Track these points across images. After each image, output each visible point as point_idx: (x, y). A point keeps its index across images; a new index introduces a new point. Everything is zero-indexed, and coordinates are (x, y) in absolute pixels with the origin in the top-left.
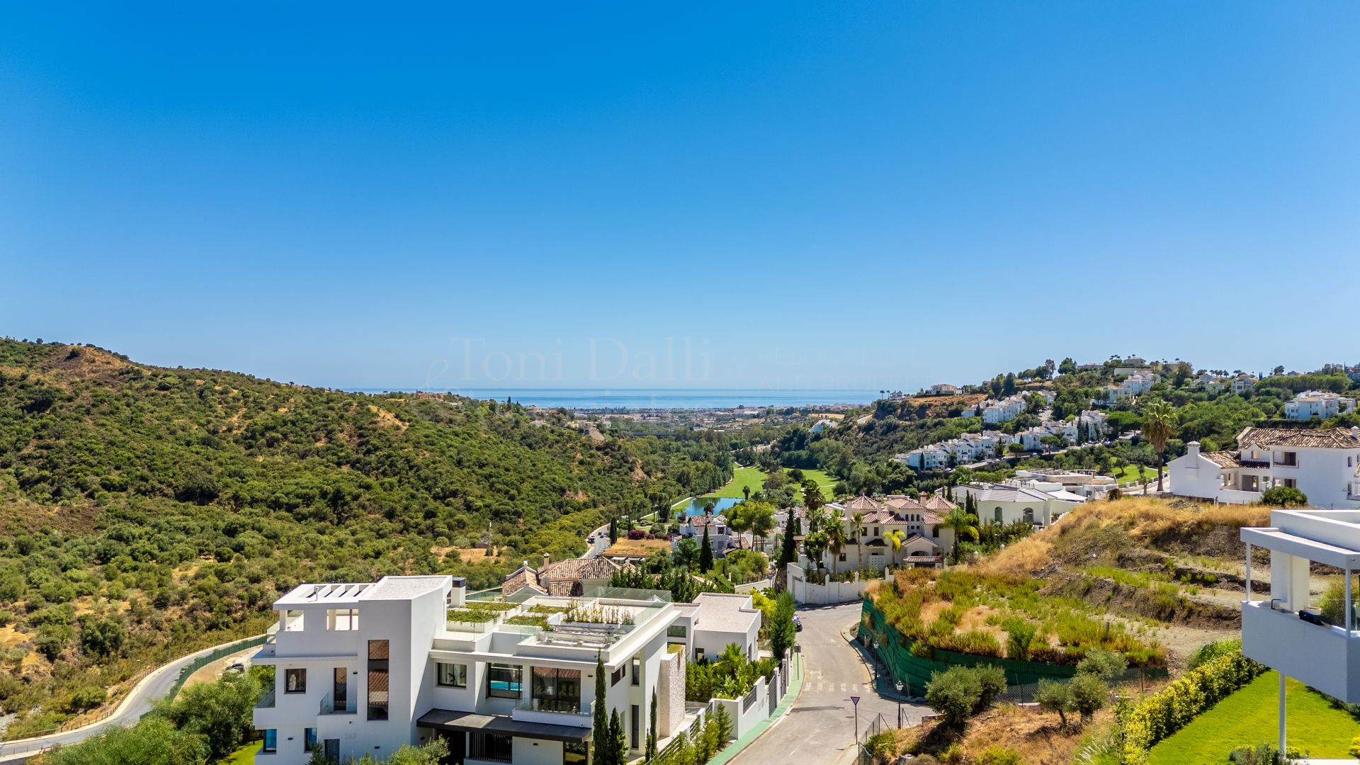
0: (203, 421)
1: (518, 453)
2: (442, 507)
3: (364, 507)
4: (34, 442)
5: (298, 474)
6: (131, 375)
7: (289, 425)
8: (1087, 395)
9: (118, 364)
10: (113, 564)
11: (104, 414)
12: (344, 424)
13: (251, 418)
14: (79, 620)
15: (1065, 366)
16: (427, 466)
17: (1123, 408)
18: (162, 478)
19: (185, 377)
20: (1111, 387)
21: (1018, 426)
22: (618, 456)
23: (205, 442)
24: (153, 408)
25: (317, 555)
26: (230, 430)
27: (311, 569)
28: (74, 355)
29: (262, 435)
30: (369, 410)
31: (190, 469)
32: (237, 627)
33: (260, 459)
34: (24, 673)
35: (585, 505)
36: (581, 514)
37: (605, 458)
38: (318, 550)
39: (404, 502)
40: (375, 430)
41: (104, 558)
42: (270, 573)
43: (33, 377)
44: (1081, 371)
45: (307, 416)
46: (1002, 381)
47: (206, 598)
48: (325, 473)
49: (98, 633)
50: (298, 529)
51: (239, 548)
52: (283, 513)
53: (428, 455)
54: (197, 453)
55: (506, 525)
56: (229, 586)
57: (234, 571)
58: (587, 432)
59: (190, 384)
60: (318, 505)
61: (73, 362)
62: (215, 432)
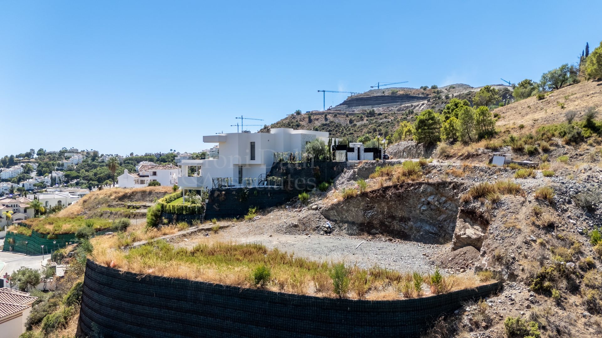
8: (53, 165)
15: (40, 152)
17: (70, 170)
20: (65, 161)
21: (19, 180)
44: (48, 154)
46: (7, 159)
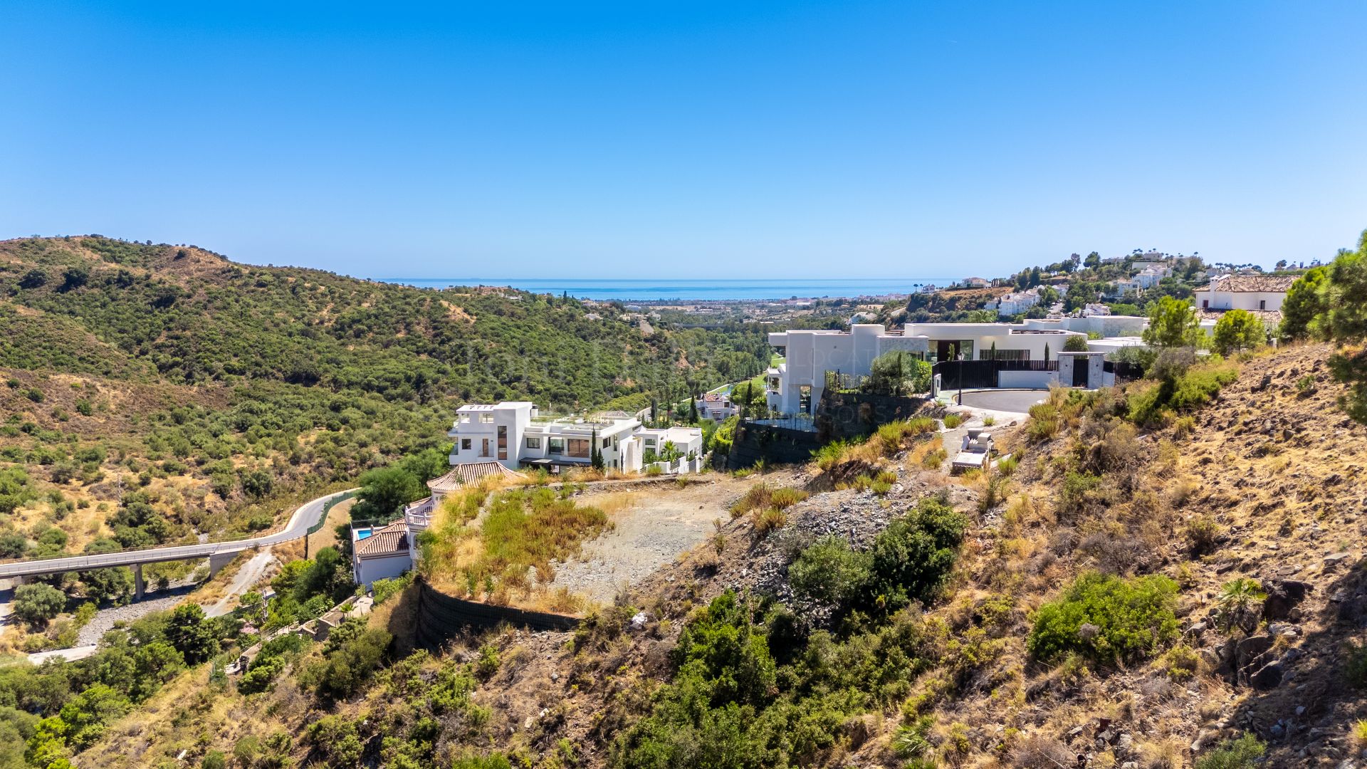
0: (298, 315)
1: (573, 343)
2: (508, 390)
3: (443, 390)
4: (164, 333)
5: (384, 361)
6: (232, 273)
7: (373, 318)
8: (1098, 289)
9: (219, 264)
10: (251, 431)
11: (217, 308)
12: (420, 317)
13: (338, 312)
14: (237, 471)
15: (1090, 260)
16: (494, 354)
17: (1128, 301)
18: (273, 364)
19: (280, 275)
20: (1124, 281)
22: (664, 347)
23: (304, 333)
24: (255, 303)
25: (409, 427)
26: (322, 322)
27: (406, 437)
28: (181, 255)
29: (350, 327)
30: (441, 305)
31: (295, 356)
32: (354, 479)
33: (351, 348)
34: (207, 507)
35: (633, 390)
36: (629, 398)
37: (653, 348)
38: (409, 423)
39: (476, 385)
40: (447, 323)
41: (242, 427)
42: (374, 440)
43: (155, 277)
44: (1103, 264)
45: (387, 310)
46: (1028, 274)
47: (328, 458)
48: (407, 360)
49: (254, 480)
50: (389, 407)
51: (345, 421)
52: (376, 394)
53: (494, 345)
54: (299, 343)
55: (564, 405)
56: (344, 448)
57: (346, 438)
58: (638, 325)
59: (283, 282)
60: (404, 387)
61: (181, 261)
62: (309, 324)
